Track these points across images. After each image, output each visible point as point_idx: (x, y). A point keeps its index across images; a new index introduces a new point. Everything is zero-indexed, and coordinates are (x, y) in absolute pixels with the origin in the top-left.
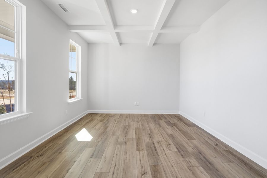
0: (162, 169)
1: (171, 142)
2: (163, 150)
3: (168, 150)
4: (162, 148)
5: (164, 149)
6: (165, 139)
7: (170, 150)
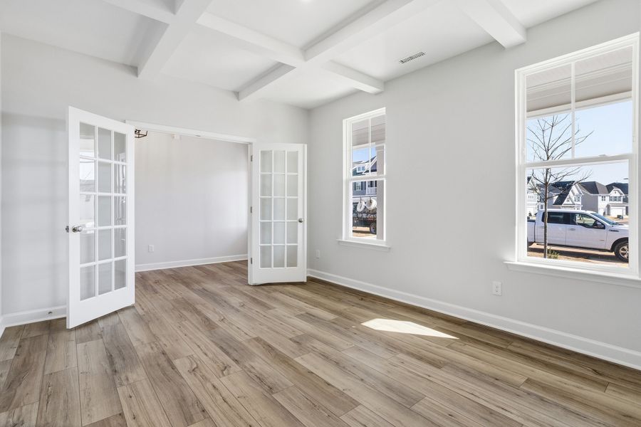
0: (201, 329)
1: (190, 380)
2: (207, 352)
3: (195, 356)
4: (211, 355)
5: (205, 356)
6: (209, 386)
7: (190, 357)
